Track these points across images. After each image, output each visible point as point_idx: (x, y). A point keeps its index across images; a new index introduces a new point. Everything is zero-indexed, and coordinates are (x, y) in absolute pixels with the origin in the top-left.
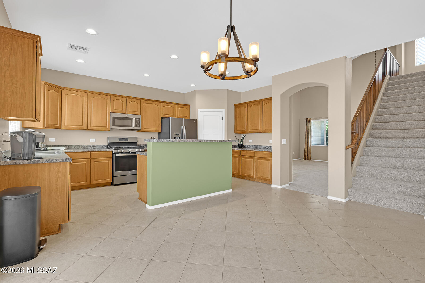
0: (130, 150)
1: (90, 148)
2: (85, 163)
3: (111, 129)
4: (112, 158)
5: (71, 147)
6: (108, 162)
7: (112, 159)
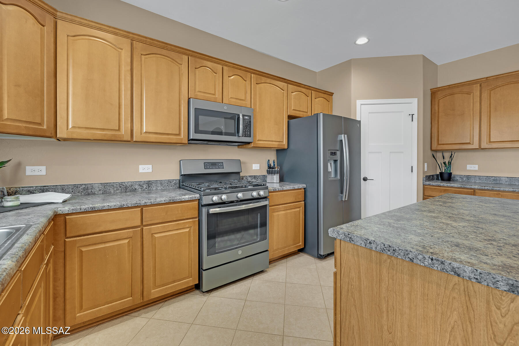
0: (240, 195)
1: (140, 190)
2: (126, 241)
3: (191, 141)
4: (199, 219)
5: (91, 189)
6: (187, 230)
7: (198, 221)
